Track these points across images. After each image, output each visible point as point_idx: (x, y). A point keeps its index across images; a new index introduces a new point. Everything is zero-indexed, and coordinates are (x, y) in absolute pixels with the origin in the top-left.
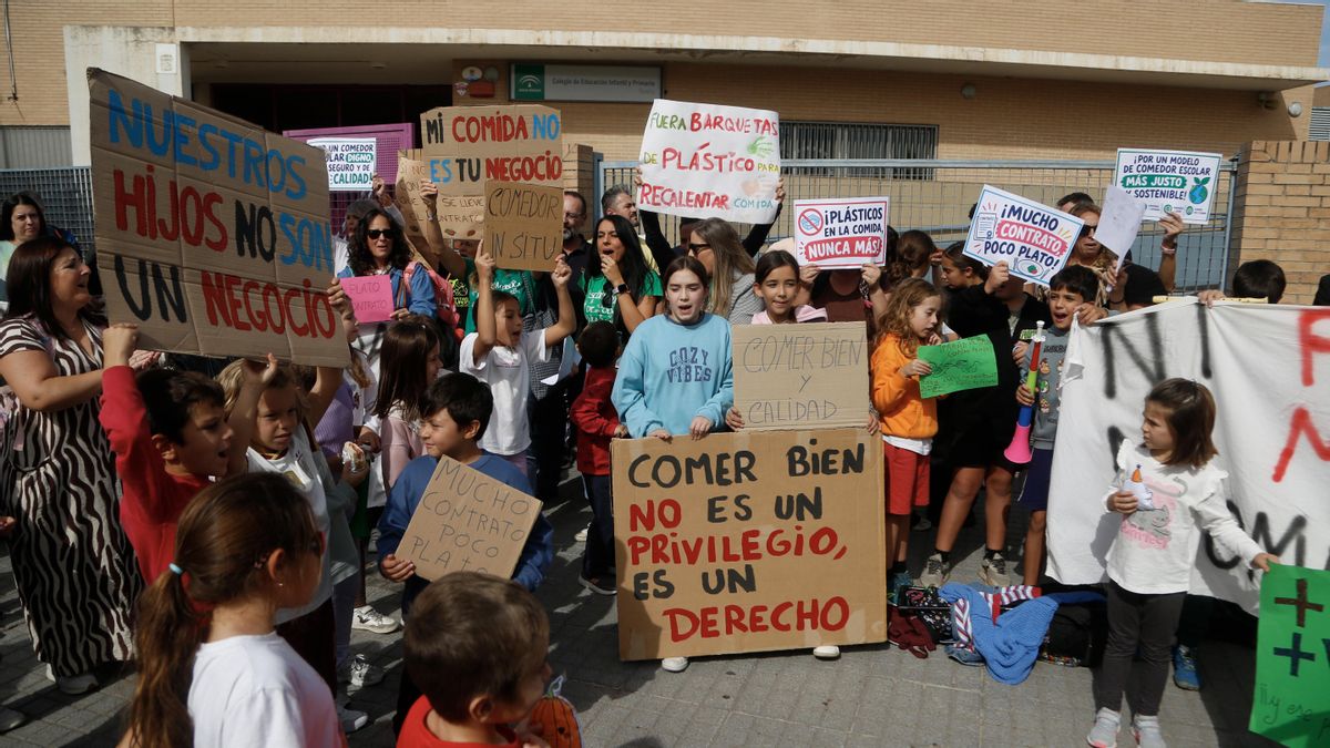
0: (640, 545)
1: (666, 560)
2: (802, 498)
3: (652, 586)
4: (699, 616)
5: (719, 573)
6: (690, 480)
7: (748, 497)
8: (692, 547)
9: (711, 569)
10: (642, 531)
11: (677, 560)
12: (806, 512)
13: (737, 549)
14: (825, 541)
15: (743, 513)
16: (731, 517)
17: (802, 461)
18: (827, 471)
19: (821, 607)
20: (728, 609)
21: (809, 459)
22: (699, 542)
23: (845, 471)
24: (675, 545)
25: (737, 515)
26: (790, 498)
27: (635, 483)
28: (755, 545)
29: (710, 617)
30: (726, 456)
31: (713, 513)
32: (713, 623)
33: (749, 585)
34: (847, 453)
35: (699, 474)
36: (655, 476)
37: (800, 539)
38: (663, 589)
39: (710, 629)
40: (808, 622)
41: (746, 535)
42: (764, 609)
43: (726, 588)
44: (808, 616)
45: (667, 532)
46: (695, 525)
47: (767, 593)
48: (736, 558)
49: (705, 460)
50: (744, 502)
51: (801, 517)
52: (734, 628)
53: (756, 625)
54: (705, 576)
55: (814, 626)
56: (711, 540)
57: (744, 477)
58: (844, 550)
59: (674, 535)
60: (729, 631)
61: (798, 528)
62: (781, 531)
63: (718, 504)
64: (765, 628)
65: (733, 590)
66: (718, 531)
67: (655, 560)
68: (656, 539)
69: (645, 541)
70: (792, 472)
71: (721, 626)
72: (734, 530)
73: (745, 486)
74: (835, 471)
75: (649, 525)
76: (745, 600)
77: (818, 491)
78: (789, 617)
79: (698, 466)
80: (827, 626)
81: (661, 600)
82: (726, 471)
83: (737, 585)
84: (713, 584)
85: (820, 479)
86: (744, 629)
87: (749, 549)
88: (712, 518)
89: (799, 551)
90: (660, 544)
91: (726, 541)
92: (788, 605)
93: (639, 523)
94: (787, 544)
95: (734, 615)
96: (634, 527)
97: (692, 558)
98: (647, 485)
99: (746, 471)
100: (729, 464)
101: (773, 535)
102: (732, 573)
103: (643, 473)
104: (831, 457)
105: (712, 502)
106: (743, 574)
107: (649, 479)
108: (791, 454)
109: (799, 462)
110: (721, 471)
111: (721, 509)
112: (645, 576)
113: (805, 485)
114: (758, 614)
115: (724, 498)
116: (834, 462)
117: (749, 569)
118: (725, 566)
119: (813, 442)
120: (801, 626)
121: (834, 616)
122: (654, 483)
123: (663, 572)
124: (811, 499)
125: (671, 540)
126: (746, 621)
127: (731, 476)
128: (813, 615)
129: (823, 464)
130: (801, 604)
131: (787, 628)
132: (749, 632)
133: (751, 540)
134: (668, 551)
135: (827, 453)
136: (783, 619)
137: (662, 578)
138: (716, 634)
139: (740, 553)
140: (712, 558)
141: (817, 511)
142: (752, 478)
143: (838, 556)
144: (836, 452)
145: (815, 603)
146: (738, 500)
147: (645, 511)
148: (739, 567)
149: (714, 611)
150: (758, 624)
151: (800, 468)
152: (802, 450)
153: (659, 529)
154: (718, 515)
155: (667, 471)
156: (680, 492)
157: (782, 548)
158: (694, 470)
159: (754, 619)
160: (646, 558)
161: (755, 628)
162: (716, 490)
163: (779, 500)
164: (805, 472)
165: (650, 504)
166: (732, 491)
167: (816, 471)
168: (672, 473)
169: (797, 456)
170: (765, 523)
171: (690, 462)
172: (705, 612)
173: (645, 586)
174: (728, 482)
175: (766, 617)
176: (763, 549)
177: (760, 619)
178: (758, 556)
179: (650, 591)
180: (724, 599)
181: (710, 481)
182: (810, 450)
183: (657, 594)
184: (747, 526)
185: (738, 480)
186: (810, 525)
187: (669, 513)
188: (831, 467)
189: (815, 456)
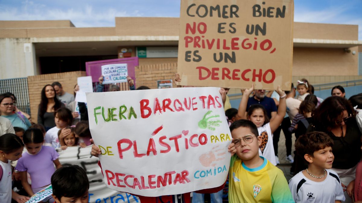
0: (189, 40)
1: (199, 46)
2: (258, 27)
3: (193, 56)
4: (211, 71)
5: (221, 54)
6: (211, 15)
7: (235, 24)
8: (210, 42)
9: (218, 52)
10: (190, 34)
11: (204, 47)
12: (259, 32)
13: (229, 45)
14: (266, 45)
15: (232, 30)
16: (228, 32)
17: (259, 11)
18: (269, 16)
19: (263, 73)
20: (224, 69)
21: (261, 10)
22: (213, 40)
23: (277, 16)
24: (203, 41)
25: (230, 31)
26: (253, 26)
27: (189, 15)
28: (237, 44)
29: (216, 72)
30: (227, 6)
31: (220, 29)
32: (217, 74)
33: (233, 60)
34: (278, 9)
35: (215, 13)
36: (197, 13)
37: (256, 43)
38: (197, 58)
39: (215, 76)
40: (257, 78)
41: (234, 39)
42: (238, 71)
43: (223, 60)
44: (257, 76)
45: (200, 35)
46: (212, 34)
47: (240, 65)
48: (228, 48)
49: (218, 7)
50: (233, 26)
51: (257, 34)
52: (226, 77)
53: (235, 77)
54: (215, 55)
55: (260, 80)
56: (219, 40)
57: (234, 15)
58: (274, 50)
59: (203, 37)
60: (223, 78)
61: (256, 39)
62: (248, 39)
63: (222, 26)
64: (238, 79)
65: (226, 61)
66: (222, 37)
67: (195, 46)
68: (196, 38)
69: (191, 38)
70: (254, 15)
71: (220, 75)
72: (228, 37)
73: (234, 19)
74: (272, 16)
75: (193, 32)
76: (231, 66)
77: (265, 24)
78: (249, 75)
79: (215, 9)
80: (265, 81)
81: (196, 63)
82: (226, 13)
83: (228, 60)
84: (218, 58)
85: (266, 19)
86: (230, 78)
87: (234, 45)
88: (219, 31)
89: (255, 48)
90: (197, 40)
91: (225, 41)
92: (249, 70)
93: (189, 31)
94: (250, 45)
95: (226, 72)
96: (187, 32)
97: (210, 46)
98: (193, 16)
99: (235, 13)
100: (228, 10)
101: (244, 41)
102: (226, 55)
103: (193, 11)
104: (271, 10)
105: (220, 25)
106: (231, 55)
107: (195, 14)
108: (254, 8)
109: (257, 11)
110: (224, 12)
111: (223, 28)
112: (190, 52)
113: (260, 21)
114: (236, 73)
115: (225, 24)
116: (272, 12)
117: (233, 54)
118: (224, 52)
119: (264, 3)
120: (254, 80)
121: (269, 77)
122: (196, 15)
123: (197, 51)
124: (262, 27)
125: (202, 39)
126: (231, 75)
127: (228, 15)
128: (259, 76)
129: (268, 13)
130: (255, 71)
131: (248, 80)
132: (232, 80)
133: (235, 42)
134: (200, 43)
135: (269, 8)
136: (246, 76)
137: (197, 54)
138: (218, 79)
139: (230, 46)
140: (218, 47)
141: (264, 32)
142: (237, 16)
143: (272, 52)
144: (273, 8)
145: (261, 71)
146: (231, 25)
147: (192, 26)
148: (230, 52)
149: (218, 69)
150: (236, 77)
151: (257, 14)
152: (259, 7)
153: (197, 34)
154: (222, 30)
155: (202, 11)
156: (207, 20)
157: (248, 46)
158: (213, 11)
159: (234, 75)
160: (191, 45)
161: (234, 78)
162: (222, 20)
163: (248, 26)
164: (260, 15)
165: (195, 24)
166: (229, 21)
167: (264, 16)
168: (204, 12)
169: (257, 8)
170: (242, 35)
171: (212, 8)
172: (214, 69)
173: (190, 56)
174: (227, 17)
175: (239, 74)
176: (240, 46)
177: (237, 75)
178: (238, 49)
179: (192, 59)
180: (222, 65)
181: (219, 16)
182: (262, 7)
183: (194, 60)
184: (234, 36)
185: (231, 16)
186: (261, 38)
187: (202, 28)
188: (271, 14)
189: (264, 9)
